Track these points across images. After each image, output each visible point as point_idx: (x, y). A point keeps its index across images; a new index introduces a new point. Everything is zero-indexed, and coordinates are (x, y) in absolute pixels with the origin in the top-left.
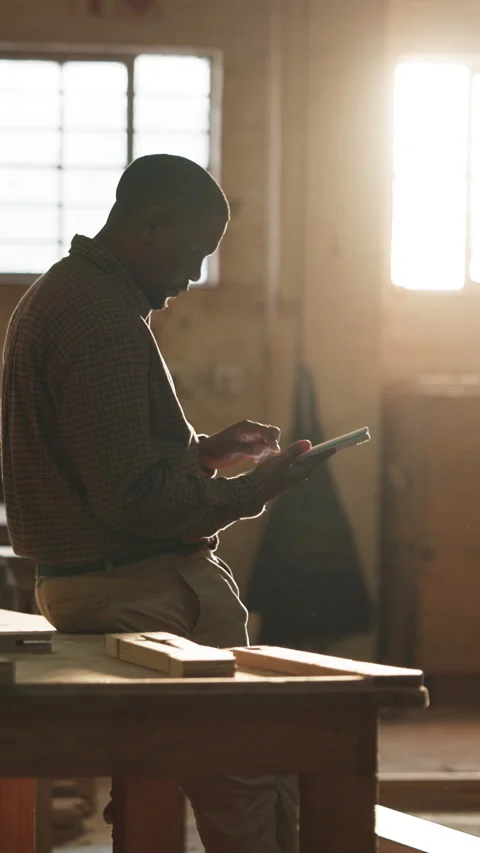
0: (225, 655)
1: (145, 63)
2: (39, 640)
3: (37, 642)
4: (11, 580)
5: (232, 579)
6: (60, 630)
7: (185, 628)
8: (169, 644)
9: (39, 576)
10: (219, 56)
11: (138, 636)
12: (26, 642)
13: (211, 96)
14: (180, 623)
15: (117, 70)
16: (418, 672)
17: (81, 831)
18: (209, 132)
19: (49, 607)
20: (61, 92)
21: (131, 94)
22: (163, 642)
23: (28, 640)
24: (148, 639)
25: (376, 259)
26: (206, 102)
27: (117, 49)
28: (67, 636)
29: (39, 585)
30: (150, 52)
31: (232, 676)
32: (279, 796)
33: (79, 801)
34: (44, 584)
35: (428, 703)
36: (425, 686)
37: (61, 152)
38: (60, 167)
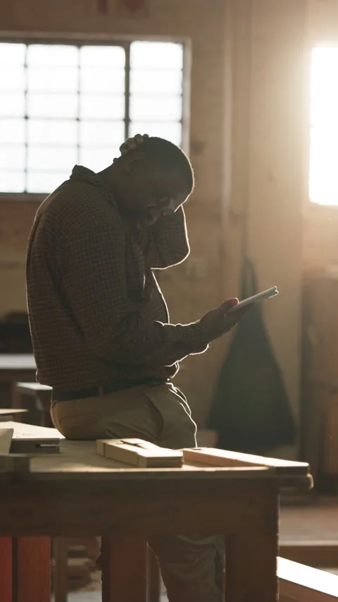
0: (178, 453)
1: (138, 47)
2: (50, 444)
3: (49, 445)
4: (39, 406)
5: (186, 403)
6: (68, 438)
7: (152, 436)
8: (139, 446)
9: (53, 399)
10: (189, 42)
11: (119, 441)
12: (42, 445)
13: (183, 70)
14: (149, 433)
15: (118, 52)
16: (306, 464)
17: (89, 581)
18: (182, 95)
19: (60, 422)
20: (79, 67)
21: (128, 68)
22: (135, 445)
23: (44, 444)
24: (125, 443)
25: (299, 182)
26: (180, 74)
27: (118, 37)
28: (72, 442)
29: (53, 406)
30: (141, 40)
31: (180, 467)
32: (217, 553)
33: (86, 560)
34: (57, 405)
35: (312, 485)
36: (311, 474)
37: (79, 110)
38: (78, 119)
